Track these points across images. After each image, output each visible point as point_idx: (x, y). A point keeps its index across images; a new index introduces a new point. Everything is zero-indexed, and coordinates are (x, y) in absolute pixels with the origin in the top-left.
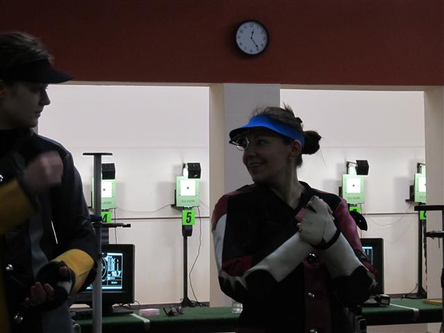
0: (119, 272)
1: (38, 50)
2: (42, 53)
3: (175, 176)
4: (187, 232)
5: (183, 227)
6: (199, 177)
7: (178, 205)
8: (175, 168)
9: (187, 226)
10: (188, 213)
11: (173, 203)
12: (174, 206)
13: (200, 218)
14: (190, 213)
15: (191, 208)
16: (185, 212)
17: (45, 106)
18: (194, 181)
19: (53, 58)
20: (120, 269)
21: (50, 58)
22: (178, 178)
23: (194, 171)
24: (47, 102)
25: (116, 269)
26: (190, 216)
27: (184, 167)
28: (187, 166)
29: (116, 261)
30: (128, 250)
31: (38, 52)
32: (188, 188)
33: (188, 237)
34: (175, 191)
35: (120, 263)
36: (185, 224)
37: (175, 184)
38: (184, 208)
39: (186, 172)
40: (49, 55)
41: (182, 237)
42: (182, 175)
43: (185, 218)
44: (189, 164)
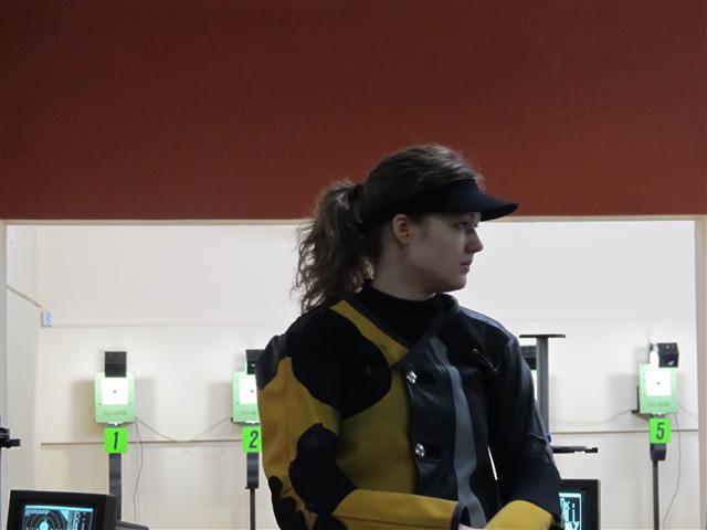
0: (577, 524)
1: (456, 166)
2: (464, 170)
3: (638, 364)
4: (658, 454)
5: (653, 447)
6: (676, 365)
7: (642, 411)
8: (637, 351)
9: (659, 444)
10: (659, 424)
11: (636, 408)
12: (636, 412)
13: (678, 431)
14: (662, 424)
15: (663, 416)
16: (654, 422)
17: (476, 255)
18: (668, 371)
19: (482, 178)
20: (577, 519)
21: (478, 178)
22: (644, 367)
23: (669, 356)
24: (478, 248)
25: (571, 519)
26: (663, 430)
27: (651, 349)
28: (656, 349)
29: (570, 505)
30: (590, 489)
31: (457, 168)
32: (658, 383)
33: (660, 463)
34: (638, 388)
35: (577, 509)
36: (656, 441)
37: (637, 378)
38: (652, 416)
39: (655, 357)
40: (475, 173)
41: (651, 463)
42: (649, 362)
43: (655, 432)
44: (660, 346)
